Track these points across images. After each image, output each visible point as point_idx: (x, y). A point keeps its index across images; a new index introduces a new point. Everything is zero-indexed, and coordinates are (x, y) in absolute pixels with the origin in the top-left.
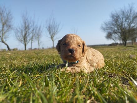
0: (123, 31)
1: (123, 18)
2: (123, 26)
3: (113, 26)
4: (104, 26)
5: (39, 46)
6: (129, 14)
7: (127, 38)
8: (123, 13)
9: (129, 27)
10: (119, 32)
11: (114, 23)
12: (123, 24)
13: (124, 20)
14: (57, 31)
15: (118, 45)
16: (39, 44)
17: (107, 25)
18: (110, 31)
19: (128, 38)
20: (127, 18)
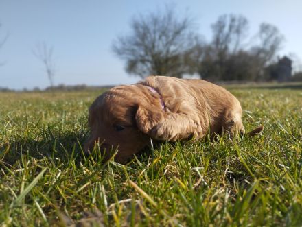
0: (156, 58)
1: (155, 32)
2: (156, 49)
3: (136, 48)
4: (119, 46)
6: (166, 24)
8: (155, 21)
9: (168, 52)
10: (148, 61)
11: (138, 40)
12: (156, 44)
13: (157, 37)
17: (124, 44)
18: (132, 58)
20: (164, 33)
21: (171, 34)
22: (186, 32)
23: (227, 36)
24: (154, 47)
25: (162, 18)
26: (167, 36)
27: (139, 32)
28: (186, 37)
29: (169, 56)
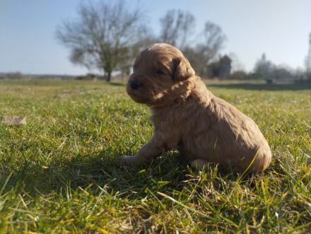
0: (105, 48)
1: (104, 21)
2: (106, 40)
3: (83, 36)
4: (64, 32)
6: (116, 14)
7: (112, 65)
8: (106, 10)
9: (117, 43)
10: (97, 51)
11: (86, 28)
12: (106, 34)
13: (107, 27)
15: (95, 80)
17: (70, 30)
18: (78, 46)
19: (115, 65)
20: (114, 23)
21: (121, 25)
22: (136, 25)
23: (175, 31)
24: (103, 36)
25: (112, 6)
26: (118, 27)
27: (87, 19)
28: (136, 29)
29: (119, 47)
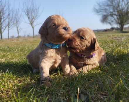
0: (120, 12)
3: (107, 8)
4: (97, 8)
5: (18, 34)
7: (124, 21)
10: (115, 15)
12: (120, 4)
14: (36, 16)
15: (114, 31)
16: (18, 31)
17: (100, 6)
18: (105, 14)
19: (126, 21)
24: (119, 6)
